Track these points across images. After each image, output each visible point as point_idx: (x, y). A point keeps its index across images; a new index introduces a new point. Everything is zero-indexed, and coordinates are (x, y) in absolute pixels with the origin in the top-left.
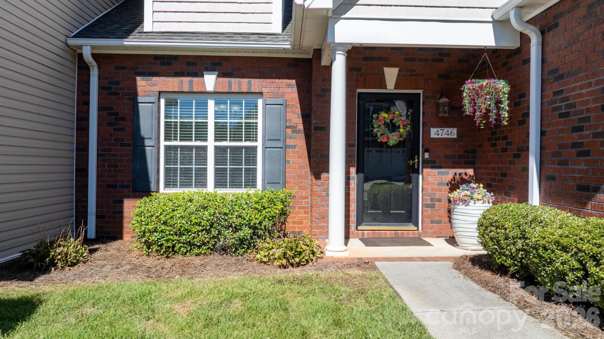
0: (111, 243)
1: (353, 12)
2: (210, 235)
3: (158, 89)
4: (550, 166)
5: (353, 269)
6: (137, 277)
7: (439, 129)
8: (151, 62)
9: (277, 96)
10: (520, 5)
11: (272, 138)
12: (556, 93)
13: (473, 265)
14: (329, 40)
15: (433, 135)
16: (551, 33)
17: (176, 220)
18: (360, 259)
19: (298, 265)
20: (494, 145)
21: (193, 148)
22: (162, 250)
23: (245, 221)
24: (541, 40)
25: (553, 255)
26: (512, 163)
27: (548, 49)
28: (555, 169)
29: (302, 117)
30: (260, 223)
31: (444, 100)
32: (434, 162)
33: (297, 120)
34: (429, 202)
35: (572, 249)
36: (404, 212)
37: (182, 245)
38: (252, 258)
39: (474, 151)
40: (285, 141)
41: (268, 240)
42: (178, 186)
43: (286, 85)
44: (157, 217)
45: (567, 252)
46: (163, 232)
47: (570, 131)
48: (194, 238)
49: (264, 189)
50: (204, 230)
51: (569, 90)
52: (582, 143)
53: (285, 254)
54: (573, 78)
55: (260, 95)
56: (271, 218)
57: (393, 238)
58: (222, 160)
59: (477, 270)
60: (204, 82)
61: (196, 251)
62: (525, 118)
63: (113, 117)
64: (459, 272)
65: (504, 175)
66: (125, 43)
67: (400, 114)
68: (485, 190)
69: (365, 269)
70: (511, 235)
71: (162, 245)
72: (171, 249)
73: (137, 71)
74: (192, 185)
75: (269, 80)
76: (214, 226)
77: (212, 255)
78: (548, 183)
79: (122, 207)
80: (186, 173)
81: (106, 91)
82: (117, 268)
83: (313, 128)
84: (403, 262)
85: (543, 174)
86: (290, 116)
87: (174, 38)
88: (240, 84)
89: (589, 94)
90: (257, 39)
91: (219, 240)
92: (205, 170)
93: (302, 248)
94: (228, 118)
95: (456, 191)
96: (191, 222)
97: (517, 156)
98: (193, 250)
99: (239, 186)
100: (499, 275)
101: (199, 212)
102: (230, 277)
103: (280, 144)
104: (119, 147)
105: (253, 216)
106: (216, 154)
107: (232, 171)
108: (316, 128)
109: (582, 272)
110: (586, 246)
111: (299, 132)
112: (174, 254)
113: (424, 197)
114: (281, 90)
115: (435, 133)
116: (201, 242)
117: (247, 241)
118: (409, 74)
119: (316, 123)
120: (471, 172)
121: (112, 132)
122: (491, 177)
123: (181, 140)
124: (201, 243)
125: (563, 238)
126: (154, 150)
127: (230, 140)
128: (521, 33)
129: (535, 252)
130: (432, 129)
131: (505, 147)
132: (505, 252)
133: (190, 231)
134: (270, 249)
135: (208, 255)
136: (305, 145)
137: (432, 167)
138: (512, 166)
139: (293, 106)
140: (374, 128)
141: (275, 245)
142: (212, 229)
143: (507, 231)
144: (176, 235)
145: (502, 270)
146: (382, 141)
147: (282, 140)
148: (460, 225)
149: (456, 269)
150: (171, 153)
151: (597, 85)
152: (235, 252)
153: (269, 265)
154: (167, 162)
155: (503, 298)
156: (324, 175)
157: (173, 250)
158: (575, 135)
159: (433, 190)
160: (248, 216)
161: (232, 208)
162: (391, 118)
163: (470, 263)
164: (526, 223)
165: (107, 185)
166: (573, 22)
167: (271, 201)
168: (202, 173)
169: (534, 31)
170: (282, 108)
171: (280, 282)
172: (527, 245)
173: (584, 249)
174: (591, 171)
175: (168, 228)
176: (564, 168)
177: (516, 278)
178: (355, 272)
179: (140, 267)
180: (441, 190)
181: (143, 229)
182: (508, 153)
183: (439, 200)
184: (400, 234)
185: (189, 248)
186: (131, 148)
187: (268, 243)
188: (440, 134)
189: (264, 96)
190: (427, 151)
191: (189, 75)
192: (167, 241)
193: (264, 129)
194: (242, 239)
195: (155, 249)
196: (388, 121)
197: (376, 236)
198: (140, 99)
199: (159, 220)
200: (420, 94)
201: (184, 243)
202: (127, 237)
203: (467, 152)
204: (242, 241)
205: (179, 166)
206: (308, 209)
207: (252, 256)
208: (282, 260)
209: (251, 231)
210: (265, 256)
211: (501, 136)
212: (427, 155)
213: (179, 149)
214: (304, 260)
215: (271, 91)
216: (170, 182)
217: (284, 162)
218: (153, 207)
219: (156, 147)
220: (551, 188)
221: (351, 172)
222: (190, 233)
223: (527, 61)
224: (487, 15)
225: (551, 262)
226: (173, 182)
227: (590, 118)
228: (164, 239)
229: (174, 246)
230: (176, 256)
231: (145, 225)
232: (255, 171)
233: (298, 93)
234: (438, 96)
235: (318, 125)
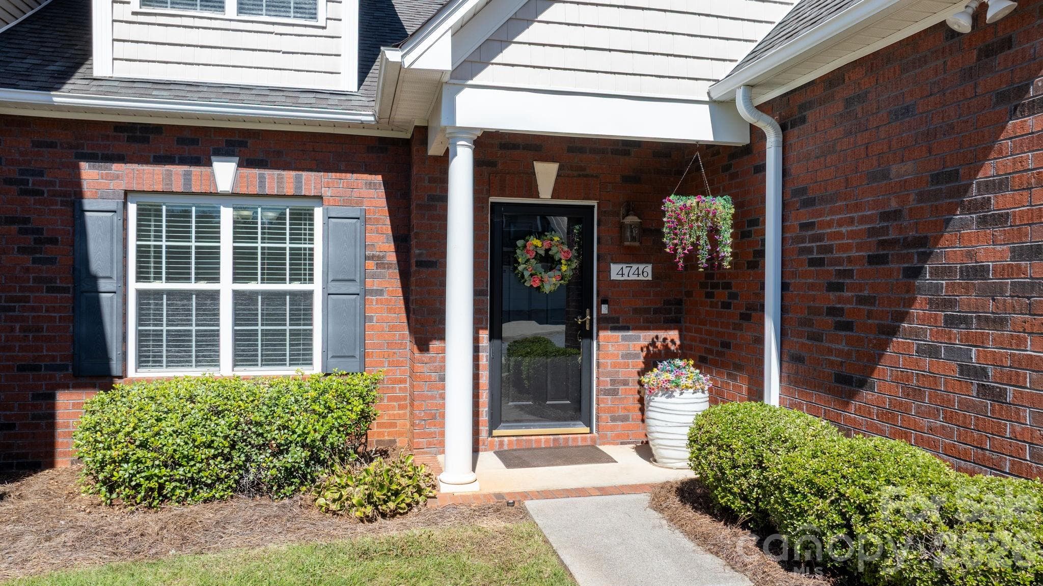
0: (30, 478)
1: (486, 76)
2: (230, 465)
3: (123, 185)
4: (795, 339)
5: (489, 518)
6: (91, 557)
7: (624, 266)
8: (108, 136)
9: (348, 203)
10: (751, 83)
11: (340, 277)
12: (805, 226)
13: (682, 502)
14: (444, 122)
15: (614, 276)
16: (796, 131)
17: (166, 438)
18: (499, 496)
19: (394, 514)
20: (709, 295)
21: (192, 295)
22: (139, 496)
23: (296, 436)
24: (781, 140)
25: (804, 502)
26: (738, 327)
27: (793, 154)
28: (803, 344)
29: (394, 241)
30: (323, 439)
31: (632, 219)
32: (617, 320)
33: (385, 246)
34: (609, 387)
35: (832, 493)
36: (569, 402)
37: (178, 484)
38: (309, 502)
39: (679, 302)
40: (364, 283)
41: (337, 468)
42: (164, 364)
43: (366, 183)
44: (128, 434)
45: (825, 498)
46: (141, 462)
47: (825, 288)
48: (200, 471)
49: (324, 366)
50: (219, 455)
51: (822, 225)
52: (842, 309)
53: (370, 496)
54: (828, 206)
55: (316, 200)
56: (341, 429)
57: (550, 448)
58: (247, 315)
59: (688, 512)
60: (212, 175)
61: (204, 494)
62: (758, 259)
63: (32, 237)
64: (661, 515)
65: (726, 345)
66: (55, 99)
67: (561, 241)
68: (698, 371)
69: (509, 517)
70: (741, 461)
71: (139, 485)
72: (156, 493)
73: (80, 151)
74: (190, 362)
75: (333, 174)
76: (237, 447)
77: (235, 500)
78: (793, 366)
79: (52, 407)
80: (179, 340)
81: (15, 187)
82: (48, 539)
83: (413, 261)
84: (570, 499)
85: (785, 351)
86: (371, 237)
87: (155, 93)
88: (280, 180)
89: (852, 235)
90: (313, 101)
91: (247, 471)
92: (216, 334)
93: (400, 484)
94: (259, 240)
95: (652, 371)
96: (194, 441)
97: (746, 317)
98: (199, 493)
99: (280, 362)
100: (723, 523)
101: (209, 422)
102: (272, 547)
103: (354, 288)
104: (45, 294)
105: (310, 426)
106: (235, 305)
107: (266, 335)
108: (420, 264)
109: (845, 530)
110: (851, 490)
111: (389, 266)
112: (162, 501)
113: (601, 378)
114: (356, 193)
115: (617, 272)
116: (213, 478)
117: (300, 472)
118: (576, 173)
119: (420, 255)
120: (674, 335)
121: (30, 265)
122: (705, 346)
123: (168, 279)
124: (213, 480)
125: (819, 475)
126: (117, 299)
127: (263, 279)
128: (752, 127)
129: (777, 495)
130: (613, 266)
131: (727, 300)
132: (732, 488)
133: (192, 459)
134: (343, 487)
135: (227, 500)
136: (400, 290)
137: (614, 329)
138: (739, 333)
139: (377, 220)
140: (519, 263)
141: (352, 479)
142: (234, 453)
143: (735, 456)
144: (166, 466)
145: (727, 516)
146: (531, 286)
147: (358, 280)
148: (658, 429)
149: (655, 509)
150: (149, 304)
151: (861, 224)
152: (277, 491)
153: (341, 515)
154: (140, 321)
155: (731, 566)
156: (435, 345)
157: (160, 494)
158: (832, 295)
159: (615, 365)
160: (302, 427)
161: (271, 411)
162: (547, 247)
163: (678, 499)
164: (763, 442)
165: (18, 366)
166: (826, 121)
167: (342, 397)
168: (209, 341)
169: (770, 124)
170: (358, 224)
171: (365, 554)
172: (766, 479)
173: (847, 495)
174: (854, 355)
175: (149, 455)
176: (816, 345)
177: (749, 528)
178: (492, 524)
179: (97, 533)
180: (628, 365)
181: (99, 456)
182: (732, 310)
183: (625, 383)
184: (561, 441)
185: (191, 490)
186: (70, 295)
187: (338, 476)
188: (627, 274)
189: (325, 203)
190: (604, 301)
191: (183, 161)
192: (148, 478)
193: (326, 261)
194: (291, 469)
195: (124, 493)
196: (542, 252)
197: (524, 446)
198: (88, 204)
199: (131, 439)
200: (593, 206)
201: (180, 481)
202: (62, 463)
203: (667, 302)
204: (290, 473)
205: (165, 328)
206: (405, 400)
207: (309, 497)
208: (366, 507)
209: (306, 453)
210: (334, 501)
211: (721, 281)
212: (605, 309)
213: (165, 296)
214: (403, 505)
215: (339, 194)
216: (149, 357)
217: (363, 320)
218: (119, 414)
219: (120, 293)
220: (797, 373)
221: (480, 339)
222: (192, 463)
223: (762, 168)
224: (701, 91)
225: (802, 513)
226: (154, 356)
227: (853, 272)
228: (143, 474)
229: (161, 487)
230: (167, 505)
231: (104, 449)
232: (309, 334)
233: (387, 198)
234: (622, 211)
235: (424, 259)
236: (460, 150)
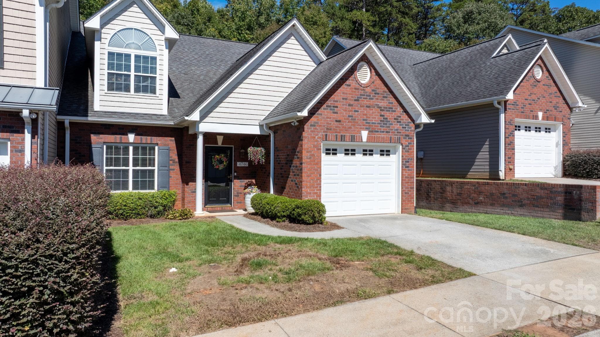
2: (145, 210)
3: (103, 141)
5: (207, 218)
7: (240, 163)
8: (100, 127)
9: (165, 145)
10: (267, 123)
11: (163, 165)
15: (238, 165)
18: (209, 216)
19: (186, 219)
21: (121, 170)
23: (160, 204)
24: (274, 136)
27: (275, 140)
29: (178, 156)
31: (242, 151)
32: (239, 177)
33: (175, 157)
34: (237, 194)
36: (226, 199)
38: (166, 218)
39: (255, 174)
40: (169, 167)
43: (170, 140)
48: (138, 212)
49: (158, 190)
50: (142, 208)
53: (180, 215)
54: (281, 152)
55: (156, 145)
58: (136, 176)
60: (128, 138)
65: (265, 183)
67: (224, 156)
68: (257, 189)
69: (212, 219)
71: (124, 215)
73: (91, 132)
74: (120, 189)
75: (161, 137)
76: (146, 206)
80: (117, 183)
81: (74, 141)
83: (184, 161)
85: (274, 183)
86: (171, 155)
87: (113, 116)
88: (146, 139)
90: (156, 118)
91: (149, 212)
92: (127, 181)
93: (187, 213)
94: (140, 155)
95: (246, 189)
98: (138, 217)
99: (145, 189)
103: (167, 168)
106: (133, 173)
107: (142, 182)
108: (186, 162)
111: (176, 162)
114: (167, 142)
116: (141, 213)
118: (228, 138)
120: (254, 181)
122: (261, 183)
123: (114, 166)
127: (141, 166)
130: (238, 163)
131: (265, 172)
135: (145, 218)
136: (179, 169)
137: (238, 179)
139: (173, 150)
140: (213, 162)
142: (146, 208)
144: (131, 210)
146: (216, 168)
147: (167, 166)
149: (245, 217)
150: (109, 173)
152: (156, 217)
153: (174, 220)
154: (107, 177)
156: (190, 183)
157: (129, 217)
158: (281, 171)
159: (238, 189)
162: (220, 157)
168: (126, 183)
169: (272, 132)
170: (168, 151)
176: (279, 181)
180: (241, 189)
182: (266, 174)
183: (240, 193)
184: (223, 208)
185: (136, 216)
188: (241, 165)
189: (159, 145)
190: (235, 172)
191: (119, 134)
193: (158, 161)
196: (219, 159)
197: (214, 210)
198: (93, 146)
200: (233, 147)
201: (134, 214)
203: (252, 172)
204: (159, 212)
205: (113, 179)
206: (180, 199)
208: (180, 217)
210: (172, 217)
211: (264, 167)
212: (235, 174)
213: (113, 171)
214: (188, 217)
215: (162, 143)
217: (169, 177)
219: (101, 170)
220: (275, 188)
223: (270, 141)
224: (257, 123)
227: (284, 166)
229: (130, 215)
230: (131, 219)
232: (153, 181)
233: (176, 144)
234: (240, 149)
235: (188, 161)
236: (200, 137)
